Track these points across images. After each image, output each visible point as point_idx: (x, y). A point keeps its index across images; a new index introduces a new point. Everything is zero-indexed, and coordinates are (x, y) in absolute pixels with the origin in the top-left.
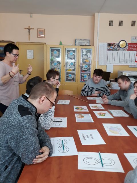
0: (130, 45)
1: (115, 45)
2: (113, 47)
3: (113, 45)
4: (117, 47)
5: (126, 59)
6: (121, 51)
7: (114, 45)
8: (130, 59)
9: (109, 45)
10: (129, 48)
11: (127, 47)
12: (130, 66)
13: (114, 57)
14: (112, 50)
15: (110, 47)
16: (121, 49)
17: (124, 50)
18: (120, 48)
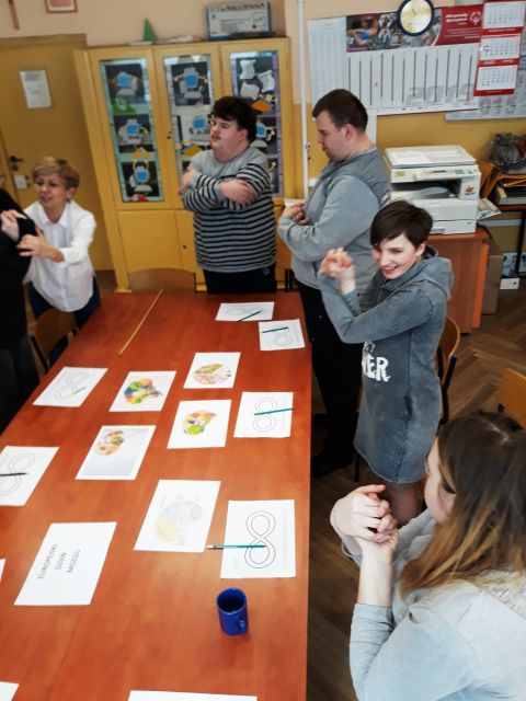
0: (450, 18)
1: (381, 22)
2: (370, 32)
3: (370, 24)
4: (389, 33)
5: (431, 83)
6: (409, 48)
7: (375, 23)
8: (453, 82)
9: (354, 23)
10: (448, 33)
11: (437, 27)
12: (449, 117)
13: (377, 79)
14: (368, 48)
15: (357, 37)
16: (409, 39)
17: (423, 43)
18: (405, 37)
